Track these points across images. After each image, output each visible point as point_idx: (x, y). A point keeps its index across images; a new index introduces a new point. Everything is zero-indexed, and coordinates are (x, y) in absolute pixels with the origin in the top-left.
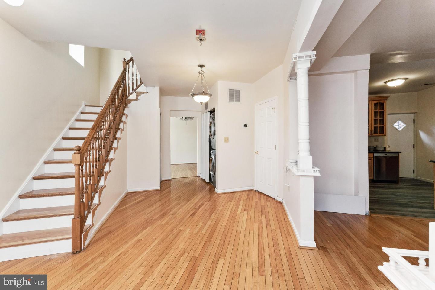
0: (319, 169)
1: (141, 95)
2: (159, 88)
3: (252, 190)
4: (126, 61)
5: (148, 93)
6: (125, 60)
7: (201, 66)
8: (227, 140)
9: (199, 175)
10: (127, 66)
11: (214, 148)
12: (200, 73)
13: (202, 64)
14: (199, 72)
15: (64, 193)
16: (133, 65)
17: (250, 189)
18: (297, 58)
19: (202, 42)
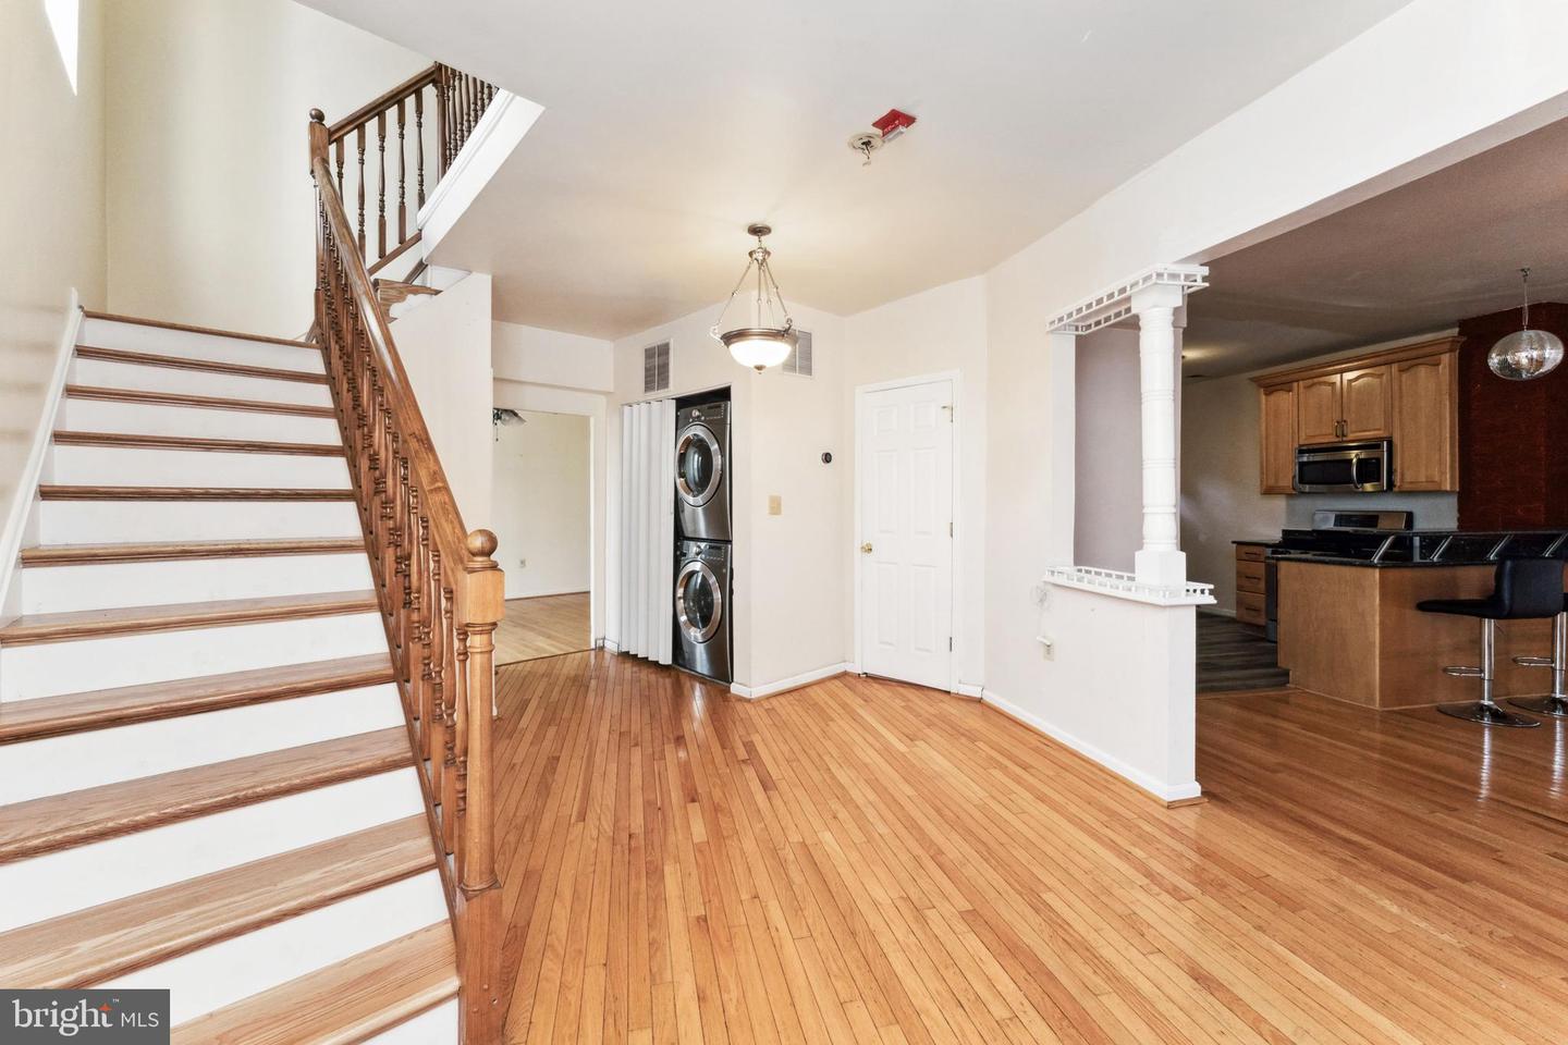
0: (1212, 587)
1: (404, 299)
2: (490, 277)
3: (845, 674)
4: (329, 122)
5: (437, 292)
6: (319, 117)
7: (757, 231)
8: (776, 507)
9: (600, 643)
10: (333, 148)
11: (690, 536)
12: (754, 256)
13: (759, 221)
14: (751, 254)
15: (259, 790)
16: (362, 154)
17: (839, 671)
18: (1166, 276)
19: (873, 154)
